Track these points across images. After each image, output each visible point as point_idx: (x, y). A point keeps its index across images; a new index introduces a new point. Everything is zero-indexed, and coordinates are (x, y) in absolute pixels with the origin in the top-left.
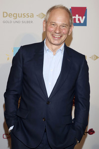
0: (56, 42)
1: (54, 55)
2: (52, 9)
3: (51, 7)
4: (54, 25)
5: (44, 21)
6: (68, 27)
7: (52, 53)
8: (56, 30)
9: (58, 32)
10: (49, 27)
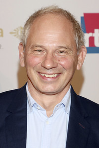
0: (49, 88)
1: (49, 116)
2: (35, 18)
3: (32, 12)
4: (39, 51)
5: (21, 44)
6: (72, 53)
7: (45, 112)
8: (44, 62)
9: (48, 65)
10: (29, 57)
